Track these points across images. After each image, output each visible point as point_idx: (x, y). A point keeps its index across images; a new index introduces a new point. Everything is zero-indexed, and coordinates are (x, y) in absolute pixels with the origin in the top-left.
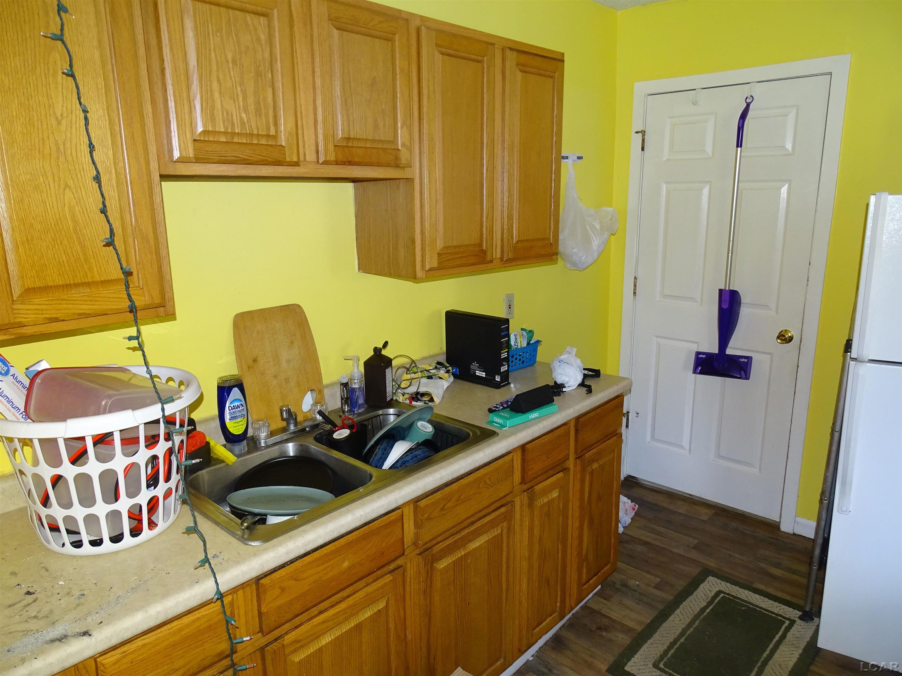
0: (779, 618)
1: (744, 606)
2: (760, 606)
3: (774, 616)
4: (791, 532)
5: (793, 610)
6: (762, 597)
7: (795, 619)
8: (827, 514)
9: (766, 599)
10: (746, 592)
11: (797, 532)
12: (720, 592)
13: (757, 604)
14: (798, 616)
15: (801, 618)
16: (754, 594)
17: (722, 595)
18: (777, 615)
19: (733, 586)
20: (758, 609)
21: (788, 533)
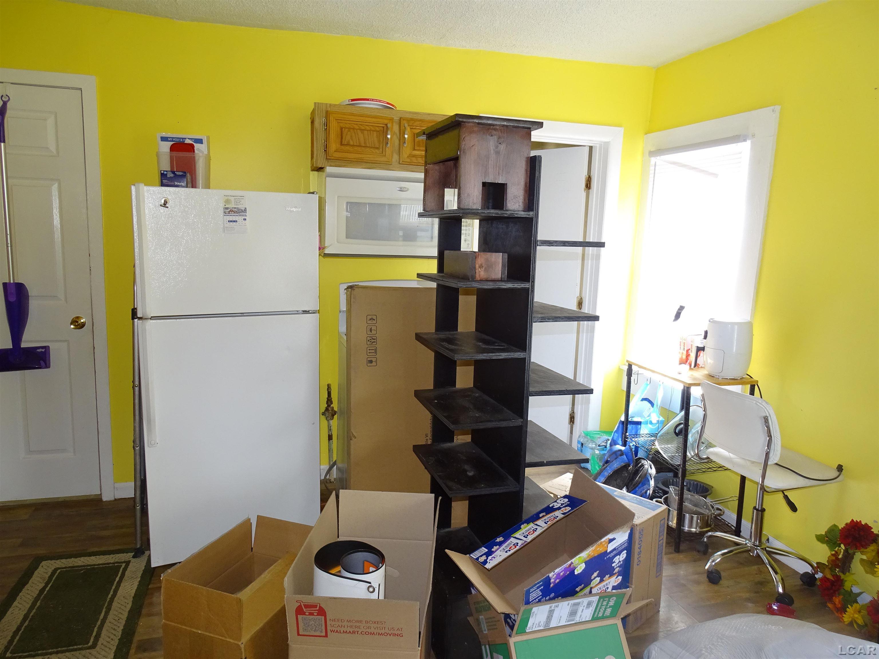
0: (116, 565)
1: (81, 570)
2: (97, 563)
3: (111, 565)
4: (113, 499)
5: (126, 554)
6: (98, 557)
7: (130, 559)
8: (140, 459)
9: (102, 556)
10: (82, 559)
11: (118, 496)
12: (56, 570)
13: (94, 563)
14: (132, 556)
15: (134, 557)
16: (89, 557)
17: (59, 571)
18: (113, 563)
19: (68, 560)
20: (96, 567)
21: (111, 501)
